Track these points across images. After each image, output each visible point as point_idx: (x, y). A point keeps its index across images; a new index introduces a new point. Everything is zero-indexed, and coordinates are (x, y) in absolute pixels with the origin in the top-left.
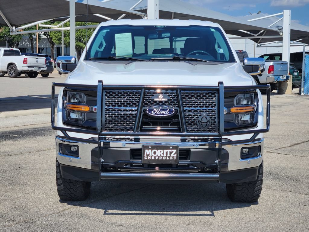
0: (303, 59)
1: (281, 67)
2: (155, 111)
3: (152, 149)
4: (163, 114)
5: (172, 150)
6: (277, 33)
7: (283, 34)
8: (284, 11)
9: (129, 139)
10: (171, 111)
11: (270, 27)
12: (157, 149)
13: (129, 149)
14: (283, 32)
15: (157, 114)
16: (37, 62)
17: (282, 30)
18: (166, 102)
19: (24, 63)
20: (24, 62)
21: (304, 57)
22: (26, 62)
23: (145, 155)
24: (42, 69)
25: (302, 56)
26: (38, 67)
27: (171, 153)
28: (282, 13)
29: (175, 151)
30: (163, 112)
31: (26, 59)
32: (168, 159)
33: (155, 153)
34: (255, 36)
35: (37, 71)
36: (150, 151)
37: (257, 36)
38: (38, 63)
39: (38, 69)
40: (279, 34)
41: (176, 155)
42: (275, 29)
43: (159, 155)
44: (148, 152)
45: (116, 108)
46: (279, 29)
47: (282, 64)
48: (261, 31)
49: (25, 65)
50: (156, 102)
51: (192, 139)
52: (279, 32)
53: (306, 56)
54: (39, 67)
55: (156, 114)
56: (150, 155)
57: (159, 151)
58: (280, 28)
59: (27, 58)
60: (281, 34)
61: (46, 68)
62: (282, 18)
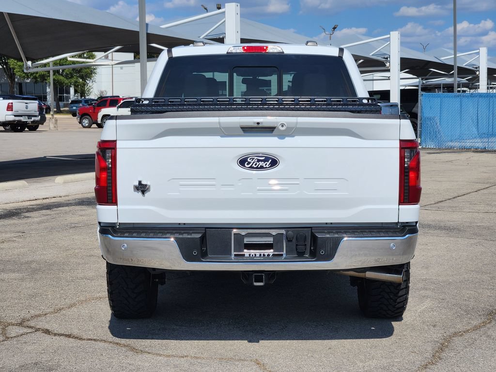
0: (419, 98)
1: (389, 110)
6: (382, 64)
7: (390, 65)
8: (391, 33)
11: (372, 55)
14: (390, 62)
16: (27, 108)
17: (389, 59)
19: (7, 110)
20: (9, 109)
21: (419, 96)
22: (11, 109)
24: (33, 119)
25: (418, 95)
26: (27, 116)
28: (389, 36)
31: (10, 104)
35: (27, 122)
38: (28, 110)
39: (29, 119)
40: (385, 65)
42: (379, 58)
46: (384, 58)
47: (391, 106)
49: (10, 113)
52: (385, 62)
53: (422, 95)
54: (30, 116)
58: (386, 57)
59: (12, 103)
60: (388, 64)
61: (40, 117)
62: (389, 42)
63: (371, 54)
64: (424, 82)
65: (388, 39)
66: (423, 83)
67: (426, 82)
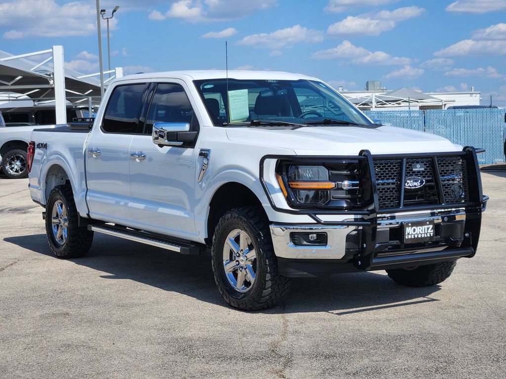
2: (408, 183)
3: (412, 226)
4: (415, 186)
5: (429, 226)
6: (45, 81)
7: (54, 83)
8: (54, 47)
9: (384, 217)
10: (422, 182)
11: (34, 71)
12: (417, 226)
13: (388, 229)
14: (54, 80)
15: (411, 187)
17: (52, 76)
18: (423, 172)
23: (407, 234)
27: (428, 229)
29: (431, 226)
30: (416, 184)
32: (426, 236)
33: (414, 230)
34: (8, 85)
36: (410, 228)
37: (12, 85)
40: (48, 83)
41: (432, 231)
42: (42, 75)
43: (418, 233)
44: (409, 230)
45: (379, 182)
46: (46, 74)
48: (17, 77)
50: (414, 172)
51: (439, 212)
52: (48, 79)
55: (409, 186)
56: (410, 233)
57: (418, 227)
58: (48, 74)
60: (51, 82)
62: (52, 57)
63: (32, 70)
64: (36, 103)
65: (52, 54)
66: (35, 105)
67: (39, 104)
